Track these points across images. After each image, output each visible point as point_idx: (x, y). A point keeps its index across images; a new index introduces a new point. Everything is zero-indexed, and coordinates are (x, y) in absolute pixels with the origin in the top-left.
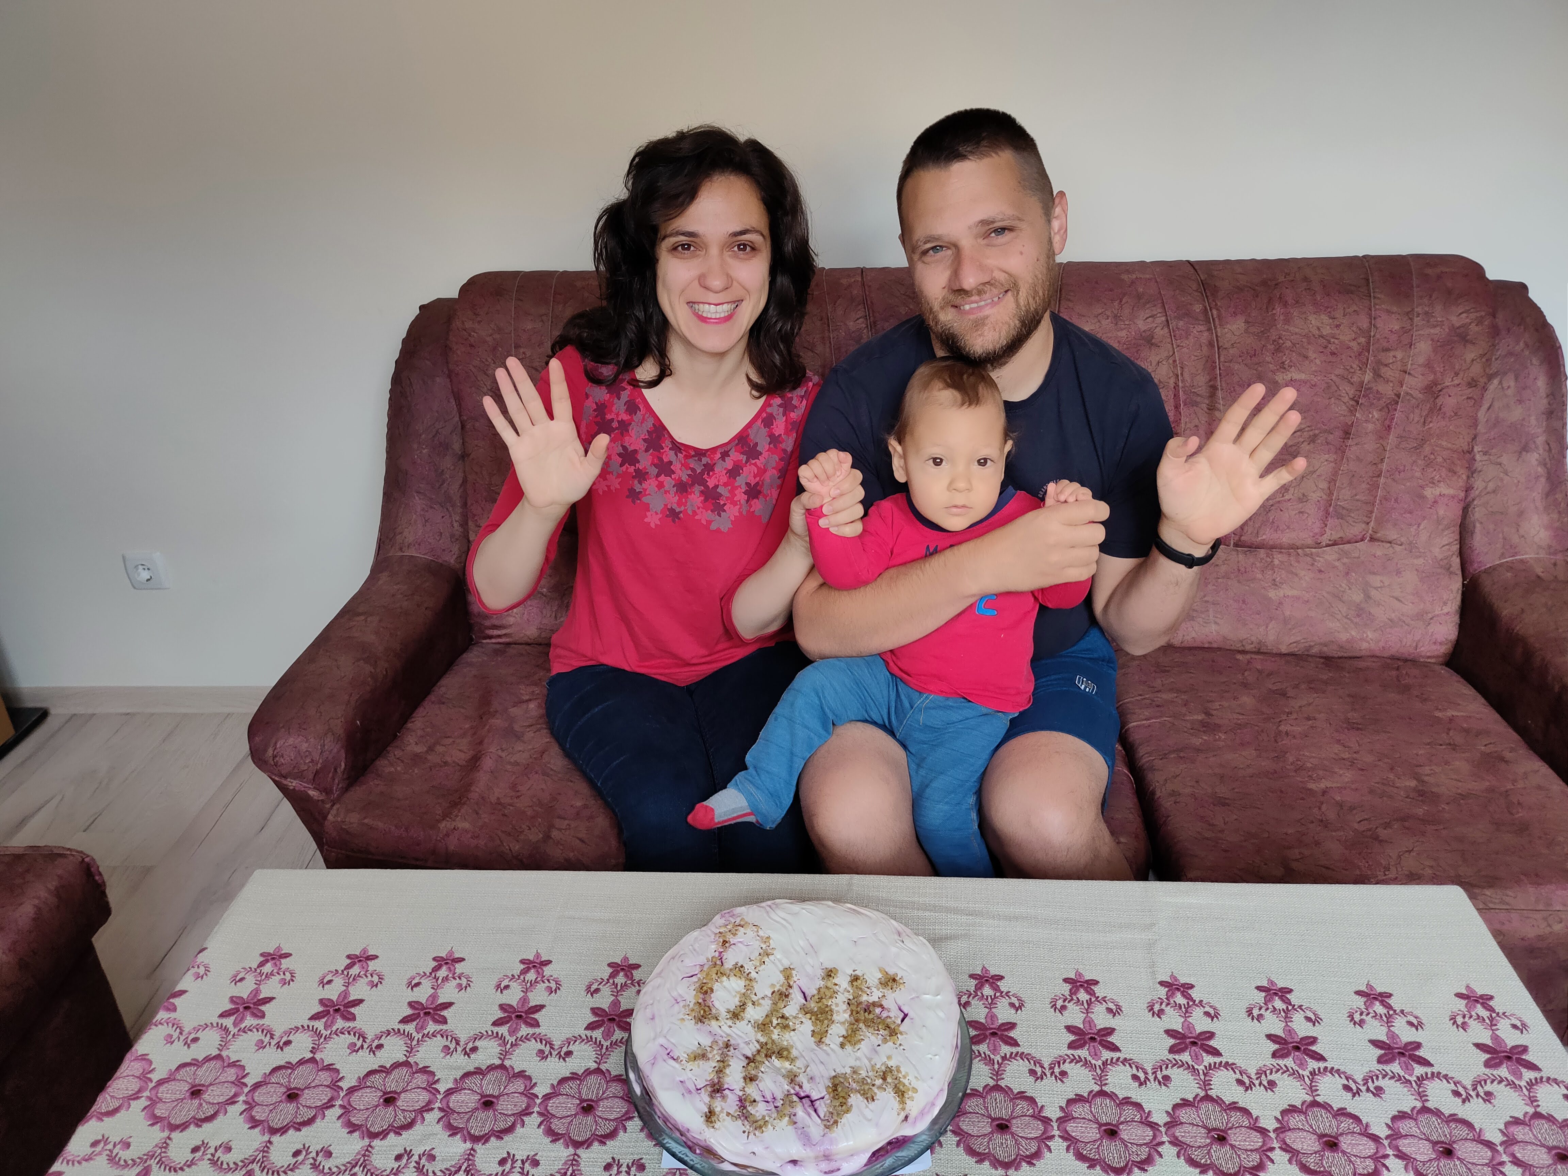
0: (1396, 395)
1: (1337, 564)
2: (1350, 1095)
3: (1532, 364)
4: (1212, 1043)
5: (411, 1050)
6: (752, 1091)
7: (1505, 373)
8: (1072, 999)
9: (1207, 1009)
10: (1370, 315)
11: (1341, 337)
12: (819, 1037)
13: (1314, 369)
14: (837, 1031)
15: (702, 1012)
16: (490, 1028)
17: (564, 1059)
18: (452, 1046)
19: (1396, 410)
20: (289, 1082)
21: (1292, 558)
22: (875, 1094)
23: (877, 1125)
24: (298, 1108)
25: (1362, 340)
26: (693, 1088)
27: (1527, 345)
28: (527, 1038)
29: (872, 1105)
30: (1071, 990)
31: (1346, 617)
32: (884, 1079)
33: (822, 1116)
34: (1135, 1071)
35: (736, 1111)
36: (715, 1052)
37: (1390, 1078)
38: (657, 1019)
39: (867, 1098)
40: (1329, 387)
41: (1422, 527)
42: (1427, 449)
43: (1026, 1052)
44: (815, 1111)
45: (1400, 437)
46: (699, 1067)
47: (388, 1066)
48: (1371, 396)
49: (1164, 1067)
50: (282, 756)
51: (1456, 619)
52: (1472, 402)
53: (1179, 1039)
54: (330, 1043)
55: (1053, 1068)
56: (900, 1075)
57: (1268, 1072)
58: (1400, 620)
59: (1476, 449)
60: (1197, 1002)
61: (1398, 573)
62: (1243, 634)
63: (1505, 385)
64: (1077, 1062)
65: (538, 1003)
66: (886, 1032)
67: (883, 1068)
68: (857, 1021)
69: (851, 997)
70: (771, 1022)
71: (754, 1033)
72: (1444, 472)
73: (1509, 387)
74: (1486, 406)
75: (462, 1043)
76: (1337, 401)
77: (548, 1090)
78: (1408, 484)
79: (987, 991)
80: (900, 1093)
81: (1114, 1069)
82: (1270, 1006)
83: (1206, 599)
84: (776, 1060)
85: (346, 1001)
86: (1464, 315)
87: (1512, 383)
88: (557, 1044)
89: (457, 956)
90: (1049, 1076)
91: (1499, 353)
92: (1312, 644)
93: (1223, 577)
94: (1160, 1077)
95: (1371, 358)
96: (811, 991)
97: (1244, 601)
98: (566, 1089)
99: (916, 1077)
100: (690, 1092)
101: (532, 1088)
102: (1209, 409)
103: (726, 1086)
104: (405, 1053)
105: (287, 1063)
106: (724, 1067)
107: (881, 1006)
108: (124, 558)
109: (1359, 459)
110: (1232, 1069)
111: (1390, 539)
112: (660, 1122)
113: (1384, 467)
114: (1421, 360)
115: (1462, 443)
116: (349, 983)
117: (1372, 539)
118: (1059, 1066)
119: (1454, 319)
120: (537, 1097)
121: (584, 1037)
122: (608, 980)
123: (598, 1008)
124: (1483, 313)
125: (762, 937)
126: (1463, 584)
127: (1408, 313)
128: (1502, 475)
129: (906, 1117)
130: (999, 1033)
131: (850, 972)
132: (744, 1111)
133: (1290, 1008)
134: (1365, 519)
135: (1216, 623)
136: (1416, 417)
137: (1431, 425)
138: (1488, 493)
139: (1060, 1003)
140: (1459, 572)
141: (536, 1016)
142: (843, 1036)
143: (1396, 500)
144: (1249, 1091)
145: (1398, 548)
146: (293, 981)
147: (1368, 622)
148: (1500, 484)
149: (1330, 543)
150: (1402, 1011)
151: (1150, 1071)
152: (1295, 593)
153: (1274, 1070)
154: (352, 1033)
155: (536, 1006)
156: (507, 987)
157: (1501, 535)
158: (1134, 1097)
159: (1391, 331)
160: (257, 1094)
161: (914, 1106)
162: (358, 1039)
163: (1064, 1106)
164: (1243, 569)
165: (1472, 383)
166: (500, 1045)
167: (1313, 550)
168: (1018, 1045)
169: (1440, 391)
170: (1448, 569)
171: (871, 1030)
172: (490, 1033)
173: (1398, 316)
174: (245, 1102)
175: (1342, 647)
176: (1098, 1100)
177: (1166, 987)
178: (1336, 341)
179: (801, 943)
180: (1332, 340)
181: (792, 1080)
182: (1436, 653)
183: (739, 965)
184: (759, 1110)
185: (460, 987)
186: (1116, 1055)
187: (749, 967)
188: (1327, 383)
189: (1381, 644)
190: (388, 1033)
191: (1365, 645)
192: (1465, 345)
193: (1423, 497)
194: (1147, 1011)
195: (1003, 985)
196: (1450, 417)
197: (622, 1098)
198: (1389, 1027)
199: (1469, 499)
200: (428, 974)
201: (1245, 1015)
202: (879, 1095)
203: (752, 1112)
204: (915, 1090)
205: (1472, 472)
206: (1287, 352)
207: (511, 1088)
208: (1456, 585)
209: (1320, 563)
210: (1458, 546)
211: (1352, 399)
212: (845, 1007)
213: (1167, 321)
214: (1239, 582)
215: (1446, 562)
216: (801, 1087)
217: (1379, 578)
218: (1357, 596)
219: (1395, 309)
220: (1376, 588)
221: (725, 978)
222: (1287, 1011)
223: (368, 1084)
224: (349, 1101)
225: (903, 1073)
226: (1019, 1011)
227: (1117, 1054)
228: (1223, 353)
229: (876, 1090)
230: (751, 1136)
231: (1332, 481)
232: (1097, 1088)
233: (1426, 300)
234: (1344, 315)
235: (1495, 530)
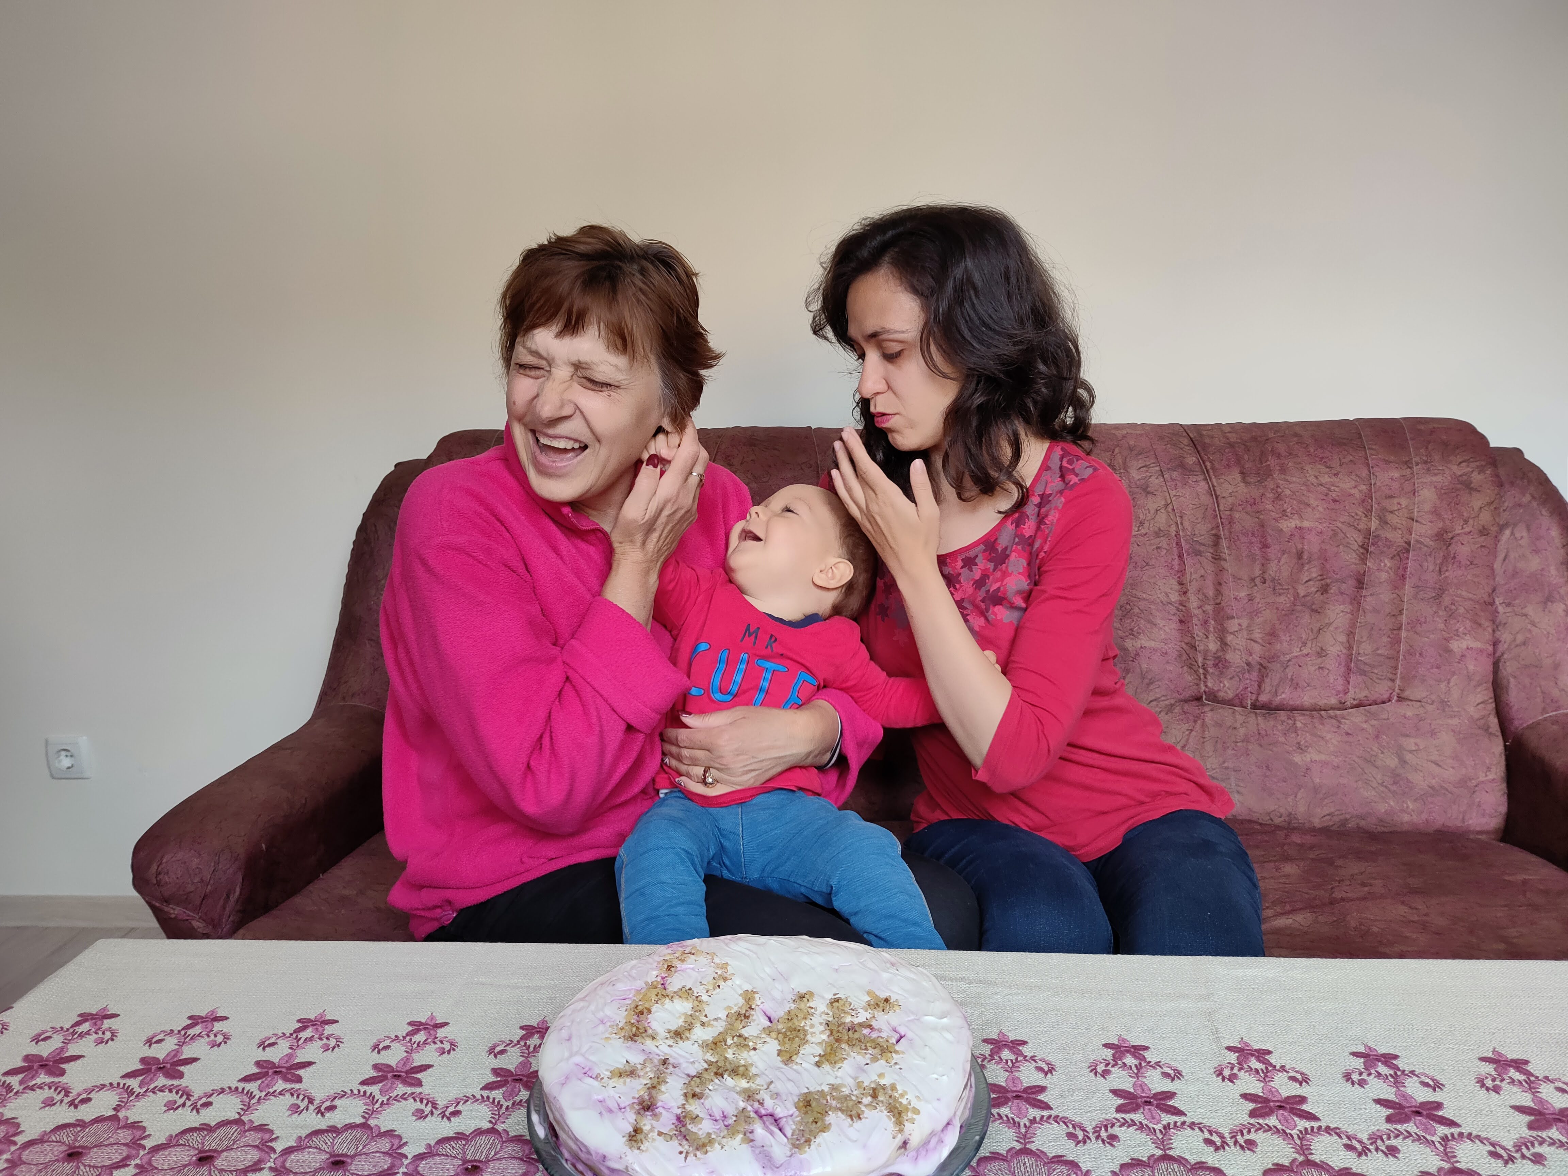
0: (1406, 542)
1: (1365, 726)
2: (1500, 1162)
3: (1542, 515)
4: (1304, 1107)
5: (247, 1108)
6: (694, 1107)
7: (1515, 525)
8: (1116, 1064)
9: (1292, 1074)
10: (1368, 464)
11: (1341, 485)
12: (788, 1057)
13: (1317, 516)
14: (812, 1050)
15: (634, 1029)
16: (356, 1087)
17: (449, 1119)
18: (303, 1105)
19: (1408, 558)
20: (76, 1140)
21: (1315, 720)
22: (863, 1112)
23: (864, 1146)
24: (78, 1168)
25: (1363, 488)
26: (613, 1105)
27: (1533, 497)
28: (404, 1097)
29: (858, 1124)
30: (1114, 1055)
31: (1382, 784)
32: (874, 1096)
33: (789, 1134)
34: (1207, 1135)
35: (671, 1130)
36: (648, 1069)
37: (1549, 1145)
38: (574, 1040)
39: (851, 1116)
40: (1335, 535)
41: (1451, 684)
42: (1446, 600)
43: (1061, 1115)
44: (780, 1130)
45: (1416, 587)
46: (625, 1083)
47: (213, 1124)
48: (1380, 543)
49: (1245, 1132)
50: (168, 873)
51: (1504, 786)
52: (1486, 551)
53: (1260, 1102)
54: (142, 1101)
55: (1099, 1132)
56: (896, 1094)
57: (1385, 1137)
58: (1442, 787)
59: (1498, 601)
60: (1278, 1067)
61: (1433, 733)
62: (1270, 805)
63: (1518, 535)
64: (1129, 1126)
65: (424, 1063)
66: (877, 1051)
67: (873, 1085)
68: (837, 1040)
69: (830, 1019)
70: (725, 1042)
71: (701, 1053)
72: (1468, 624)
73: (1522, 537)
74: (1501, 556)
75: (317, 1102)
76: (1345, 549)
77: (422, 1150)
78: (1432, 636)
79: (1006, 1054)
80: (898, 1113)
81: (1179, 1133)
82: (1373, 1071)
83: (1226, 765)
84: (729, 1079)
85: (176, 1059)
86: (1464, 464)
87: (1525, 534)
88: (441, 1104)
89: (328, 1018)
90: (1093, 1139)
91: (1506, 504)
92: (1348, 816)
93: (1243, 741)
94: (1241, 1140)
95: (1375, 506)
96: (778, 1013)
97: (1268, 767)
98: (447, 1149)
99: (917, 1097)
100: (610, 1111)
101: (400, 1147)
102: (1213, 558)
103: (659, 1104)
104: (240, 1111)
105: (77, 1120)
106: (659, 1083)
107: (870, 1026)
108: (47, 742)
109: (1376, 611)
110: (1336, 1133)
111: (1419, 698)
112: (568, 1166)
113: (1404, 619)
114: (1427, 507)
115: (1482, 594)
116: (184, 1043)
117: (1400, 699)
118: (1106, 1130)
119: (1455, 468)
120: (406, 1157)
121: (479, 1097)
122: (518, 1042)
123: (501, 1069)
124: (1483, 463)
125: (718, 964)
126: (1505, 746)
127: (1406, 463)
128: (1529, 627)
129: (905, 1144)
130: (1025, 1096)
131: (829, 996)
132: (683, 1129)
133: (1399, 1073)
134: (1391, 676)
135: (1238, 792)
136: (1430, 565)
137: (1447, 574)
138: (1517, 646)
139: (1101, 1068)
140: (1499, 734)
141: (419, 1076)
142: (820, 1055)
143: (1421, 654)
144: (1364, 1157)
145: (1430, 708)
146: (112, 1040)
147: (1406, 790)
148: (1529, 636)
149: (1355, 702)
150: (1546, 1078)
151: (1227, 1135)
152: (1323, 757)
153: (1392, 1135)
154: (174, 1091)
155: (422, 1066)
156: (386, 1048)
157: (1538, 689)
158: (1210, 1162)
159: (1392, 479)
160: (27, 1152)
161: (916, 1131)
162: (181, 1097)
163: (1117, 1170)
164: (1263, 732)
165: (1483, 531)
166: (366, 1104)
167: (1338, 712)
168: (1051, 1108)
169: (1452, 538)
170: (1486, 729)
171: (856, 1049)
172: (356, 1092)
173: (1397, 465)
174: (7, 1160)
175: (1381, 821)
176: (1163, 1165)
177: (1235, 1052)
178: (1337, 489)
179: (767, 970)
180: (1333, 488)
181: (749, 1097)
182: (1486, 828)
183: (687, 988)
184: (704, 1128)
185: (326, 1048)
186: (1180, 1119)
187: (699, 990)
188: (1332, 530)
189: (1424, 816)
190: (222, 1091)
191: (1406, 818)
192: (1470, 494)
193: (1449, 651)
194: (1214, 1075)
195: (1025, 1050)
196: (1466, 567)
197: (521, 1159)
198: (1533, 1093)
199: (1498, 654)
200: (288, 1035)
201: (1342, 1080)
202: (867, 1113)
203: (692, 1130)
204: (917, 1112)
205: (1496, 625)
206: (1287, 500)
207: (372, 1147)
208: (1497, 747)
209: (1346, 726)
210: (1494, 705)
211: (1362, 547)
212: (822, 1028)
213: (1161, 470)
214: (1261, 746)
215: (1482, 721)
216: (761, 1104)
217: (1412, 740)
218: (1392, 762)
219: (1392, 458)
220: (1411, 752)
221: (667, 1000)
222: (1395, 1076)
223: (181, 1142)
224: (150, 1159)
225: (900, 1092)
226: (1049, 1075)
227: (1183, 1119)
228: (1221, 501)
229: (863, 1108)
230: (691, 1157)
231: (1350, 634)
232: (1159, 1153)
233: (1422, 451)
234: (1340, 465)
235: (1531, 684)
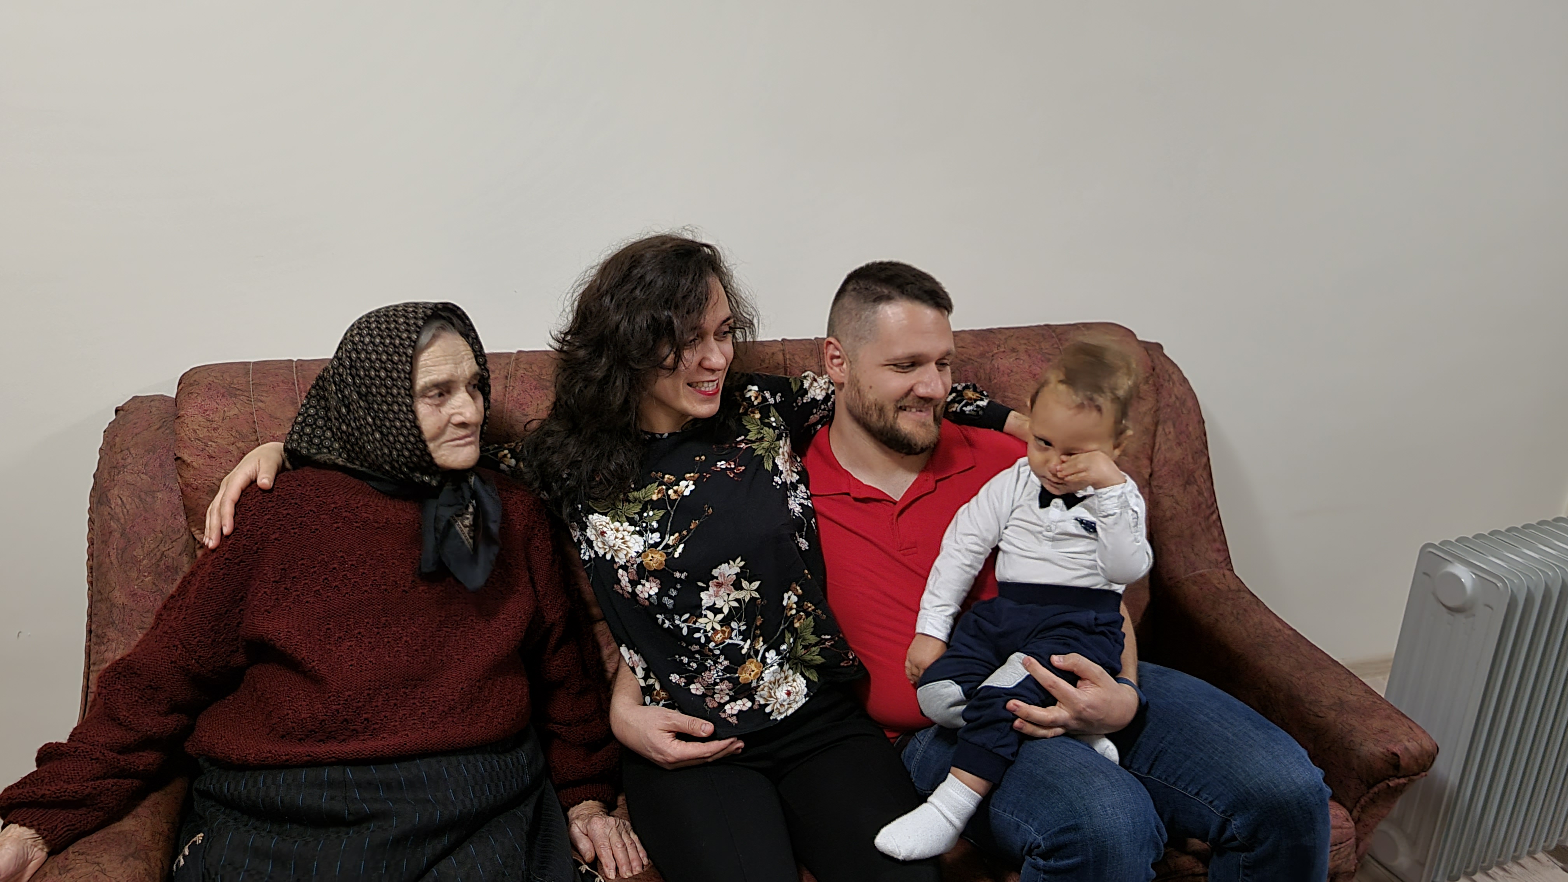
3: (1183, 412)
7: (1165, 421)
52: (1147, 447)
59: (1152, 484)
63: (1167, 430)
73: (1170, 433)
74: (1156, 448)
87: (1172, 430)
91: (1161, 405)
126: (1151, 598)
128: (1175, 505)
138: (1166, 520)
148: (1174, 512)
157: (1181, 555)
165: (1146, 432)
196: (1134, 461)
235: (1177, 550)
